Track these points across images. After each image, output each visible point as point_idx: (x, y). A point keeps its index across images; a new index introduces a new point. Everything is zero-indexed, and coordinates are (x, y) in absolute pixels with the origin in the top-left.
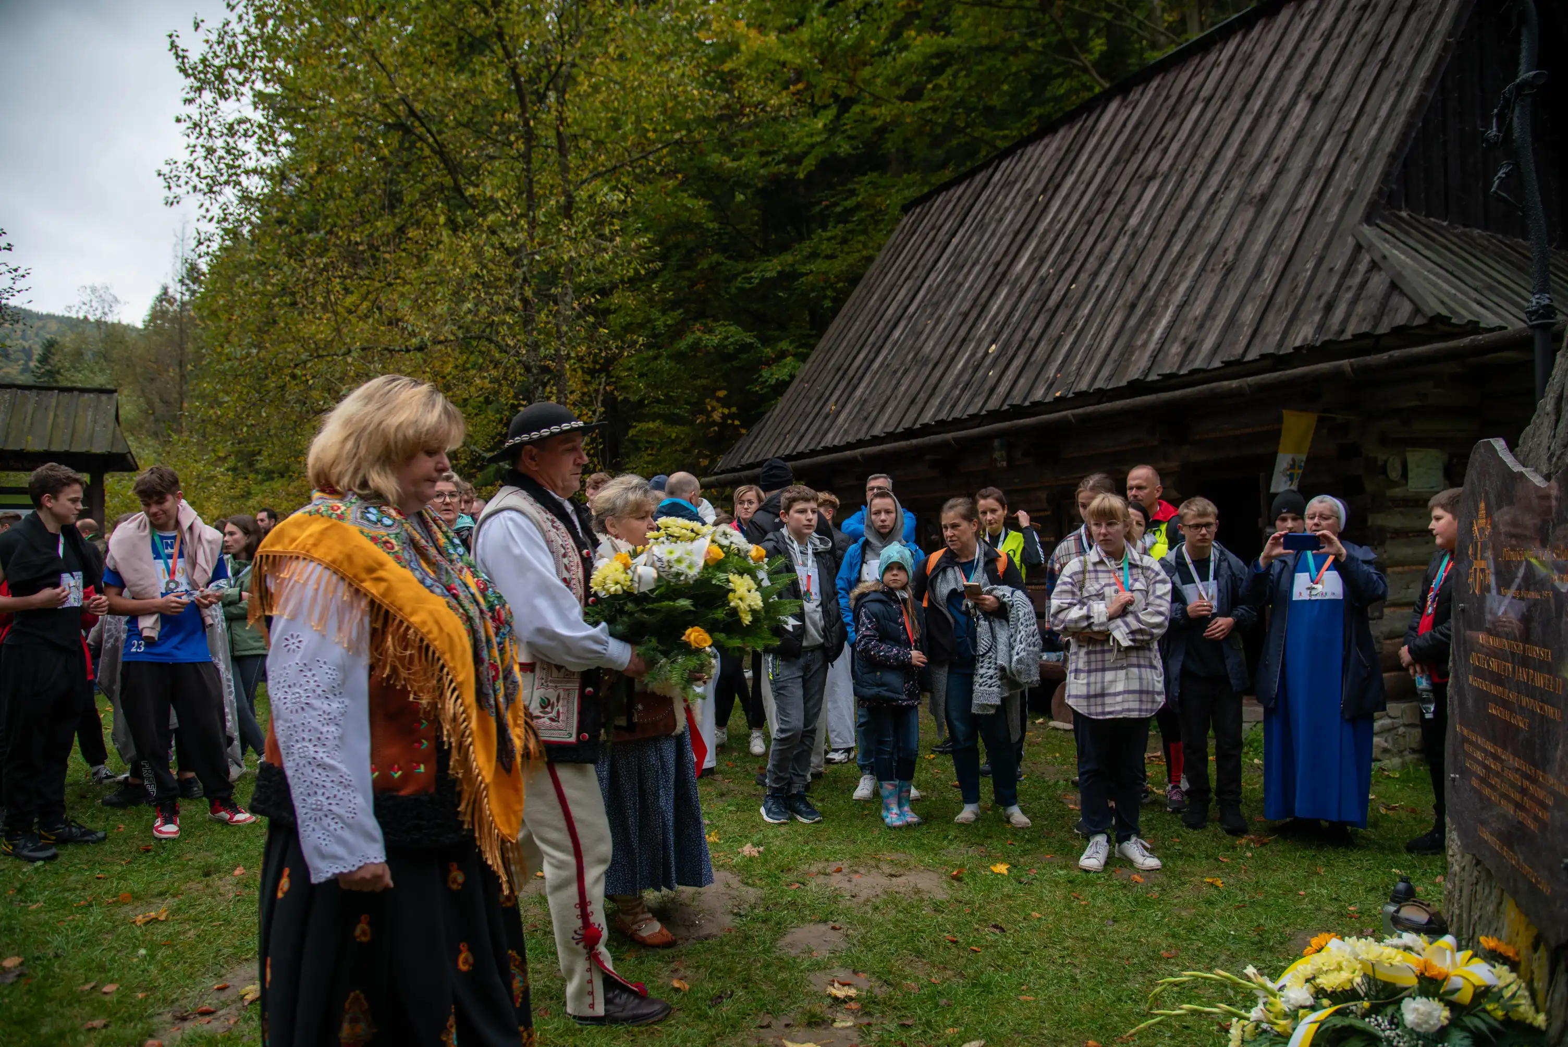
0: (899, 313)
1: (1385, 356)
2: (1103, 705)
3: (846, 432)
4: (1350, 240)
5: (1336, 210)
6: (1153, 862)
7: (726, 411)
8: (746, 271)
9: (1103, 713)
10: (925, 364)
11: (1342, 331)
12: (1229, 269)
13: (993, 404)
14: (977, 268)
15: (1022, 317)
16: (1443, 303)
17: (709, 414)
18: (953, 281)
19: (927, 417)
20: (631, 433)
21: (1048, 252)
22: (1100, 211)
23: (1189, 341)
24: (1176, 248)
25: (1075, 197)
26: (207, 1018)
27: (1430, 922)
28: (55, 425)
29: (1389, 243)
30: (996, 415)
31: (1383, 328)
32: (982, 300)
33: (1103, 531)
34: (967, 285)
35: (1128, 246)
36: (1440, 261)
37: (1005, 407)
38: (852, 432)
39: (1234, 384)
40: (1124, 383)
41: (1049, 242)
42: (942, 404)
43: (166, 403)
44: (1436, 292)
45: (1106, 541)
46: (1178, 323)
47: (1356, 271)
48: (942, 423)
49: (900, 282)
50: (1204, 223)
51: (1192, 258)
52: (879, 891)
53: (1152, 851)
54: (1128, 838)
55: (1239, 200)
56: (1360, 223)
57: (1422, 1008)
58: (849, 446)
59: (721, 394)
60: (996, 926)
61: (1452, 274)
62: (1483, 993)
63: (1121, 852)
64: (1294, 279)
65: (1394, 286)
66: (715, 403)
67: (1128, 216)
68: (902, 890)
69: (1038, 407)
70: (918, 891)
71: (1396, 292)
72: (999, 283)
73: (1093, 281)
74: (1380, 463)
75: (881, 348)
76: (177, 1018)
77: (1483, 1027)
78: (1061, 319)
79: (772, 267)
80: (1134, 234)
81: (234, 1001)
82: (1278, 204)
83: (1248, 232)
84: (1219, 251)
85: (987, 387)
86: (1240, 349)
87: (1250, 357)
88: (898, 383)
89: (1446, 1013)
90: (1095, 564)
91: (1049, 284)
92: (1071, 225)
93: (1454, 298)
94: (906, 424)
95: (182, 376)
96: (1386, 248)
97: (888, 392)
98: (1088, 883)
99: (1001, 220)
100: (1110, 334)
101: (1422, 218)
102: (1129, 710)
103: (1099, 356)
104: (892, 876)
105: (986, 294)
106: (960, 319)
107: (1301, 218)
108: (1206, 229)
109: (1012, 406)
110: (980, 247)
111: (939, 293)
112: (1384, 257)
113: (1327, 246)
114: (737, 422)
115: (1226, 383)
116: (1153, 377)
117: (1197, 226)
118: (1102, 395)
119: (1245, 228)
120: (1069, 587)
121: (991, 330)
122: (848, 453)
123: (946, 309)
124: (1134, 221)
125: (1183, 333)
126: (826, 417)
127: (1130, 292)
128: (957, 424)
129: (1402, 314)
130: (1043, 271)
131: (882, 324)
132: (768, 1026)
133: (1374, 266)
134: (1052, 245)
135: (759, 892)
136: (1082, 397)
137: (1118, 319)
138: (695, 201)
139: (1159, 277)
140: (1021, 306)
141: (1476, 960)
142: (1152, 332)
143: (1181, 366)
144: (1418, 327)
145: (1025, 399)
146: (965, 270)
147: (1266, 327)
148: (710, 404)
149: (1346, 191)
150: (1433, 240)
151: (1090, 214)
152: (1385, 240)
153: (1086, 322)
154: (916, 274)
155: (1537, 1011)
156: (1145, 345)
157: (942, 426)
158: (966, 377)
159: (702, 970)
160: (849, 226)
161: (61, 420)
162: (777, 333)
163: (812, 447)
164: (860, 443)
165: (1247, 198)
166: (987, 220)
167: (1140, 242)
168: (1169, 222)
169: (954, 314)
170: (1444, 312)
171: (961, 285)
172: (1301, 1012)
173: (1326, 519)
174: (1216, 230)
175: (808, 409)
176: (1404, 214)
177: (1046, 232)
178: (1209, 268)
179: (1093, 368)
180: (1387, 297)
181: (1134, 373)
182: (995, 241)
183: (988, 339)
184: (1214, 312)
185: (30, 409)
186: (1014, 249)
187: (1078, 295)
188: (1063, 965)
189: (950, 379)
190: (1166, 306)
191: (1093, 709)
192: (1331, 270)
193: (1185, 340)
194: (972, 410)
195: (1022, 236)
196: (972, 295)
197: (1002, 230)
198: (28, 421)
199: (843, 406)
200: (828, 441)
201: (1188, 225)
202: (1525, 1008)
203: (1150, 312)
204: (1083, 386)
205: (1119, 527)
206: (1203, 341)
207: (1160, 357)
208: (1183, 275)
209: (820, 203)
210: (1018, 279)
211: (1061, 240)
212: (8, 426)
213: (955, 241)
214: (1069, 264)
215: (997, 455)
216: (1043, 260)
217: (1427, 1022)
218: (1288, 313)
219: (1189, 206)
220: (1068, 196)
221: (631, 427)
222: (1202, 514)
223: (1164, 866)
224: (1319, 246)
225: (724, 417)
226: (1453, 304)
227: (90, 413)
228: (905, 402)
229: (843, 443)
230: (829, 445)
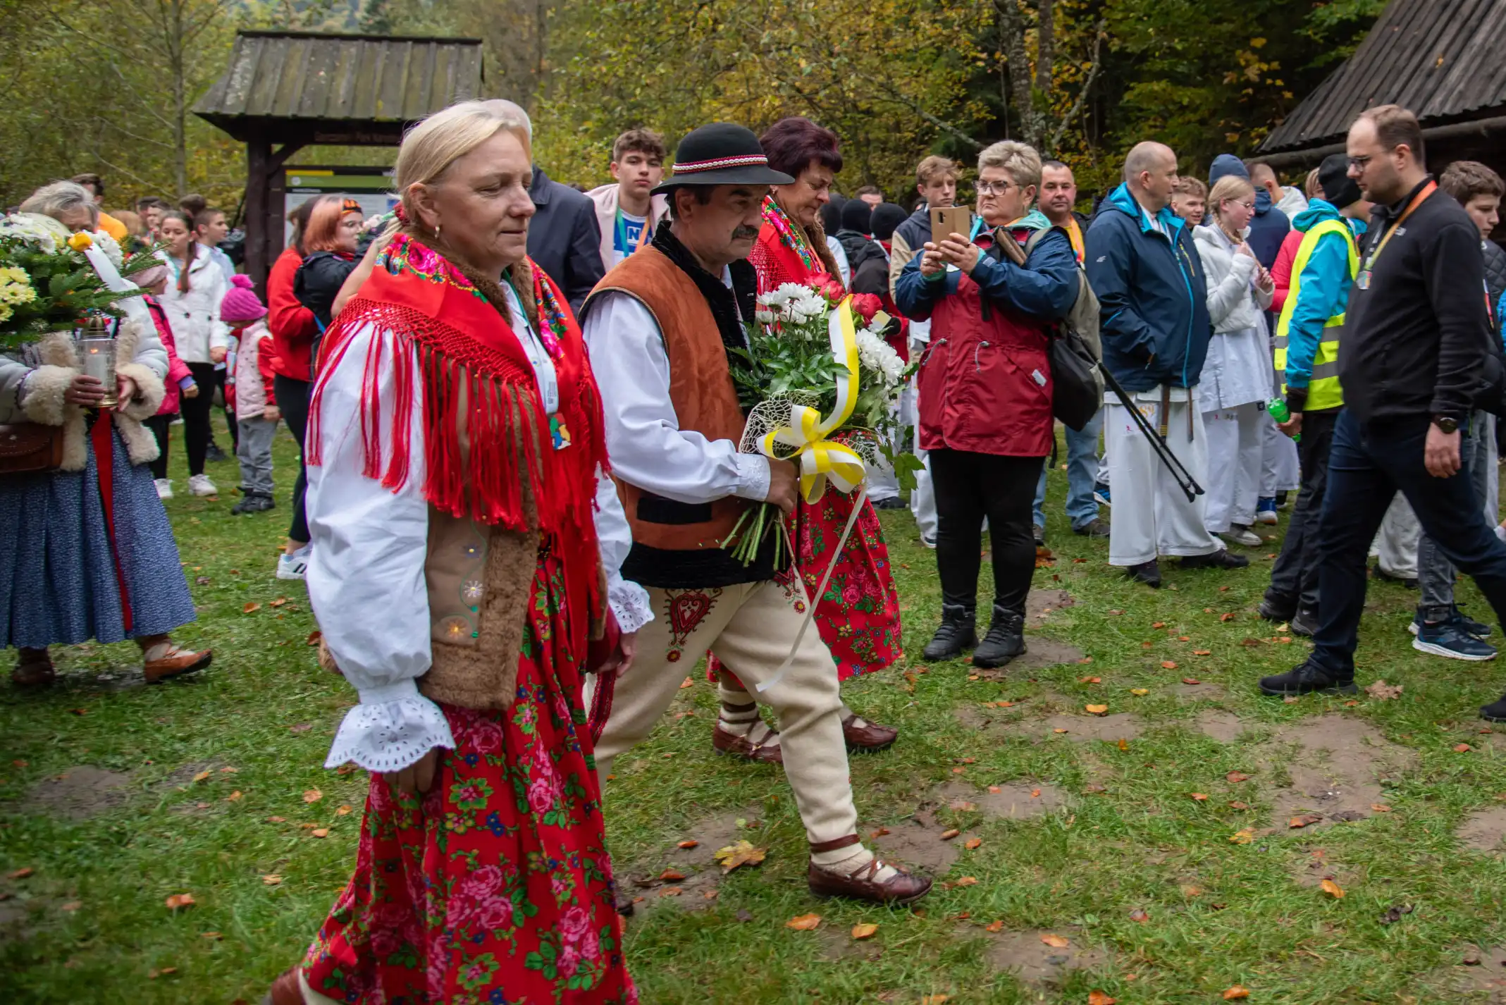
3: (1461, 94)
7: (1265, 67)
17: (1240, 69)
20: (1127, 96)
26: (677, 888)
28: (409, 87)
38: (1471, 95)
43: (521, 59)
58: (1466, 116)
59: (1259, 43)
66: (1249, 55)
76: (637, 885)
81: (707, 867)
95: (541, 26)
114: (1279, 83)
122: (1465, 124)
126: (1430, 74)
132: (1477, 963)
135: (1412, 754)
148: (1242, 57)
159: (1356, 868)
161: (417, 79)
164: (1484, 111)
175: (1402, 63)
185: (380, 65)
198: (378, 81)
199: (1456, 58)
200: (1434, 108)
212: (356, 87)
221: (1128, 89)
225: (1263, 75)
227: (450, 71)
229: (1457, 111)
230: (1435, 113)
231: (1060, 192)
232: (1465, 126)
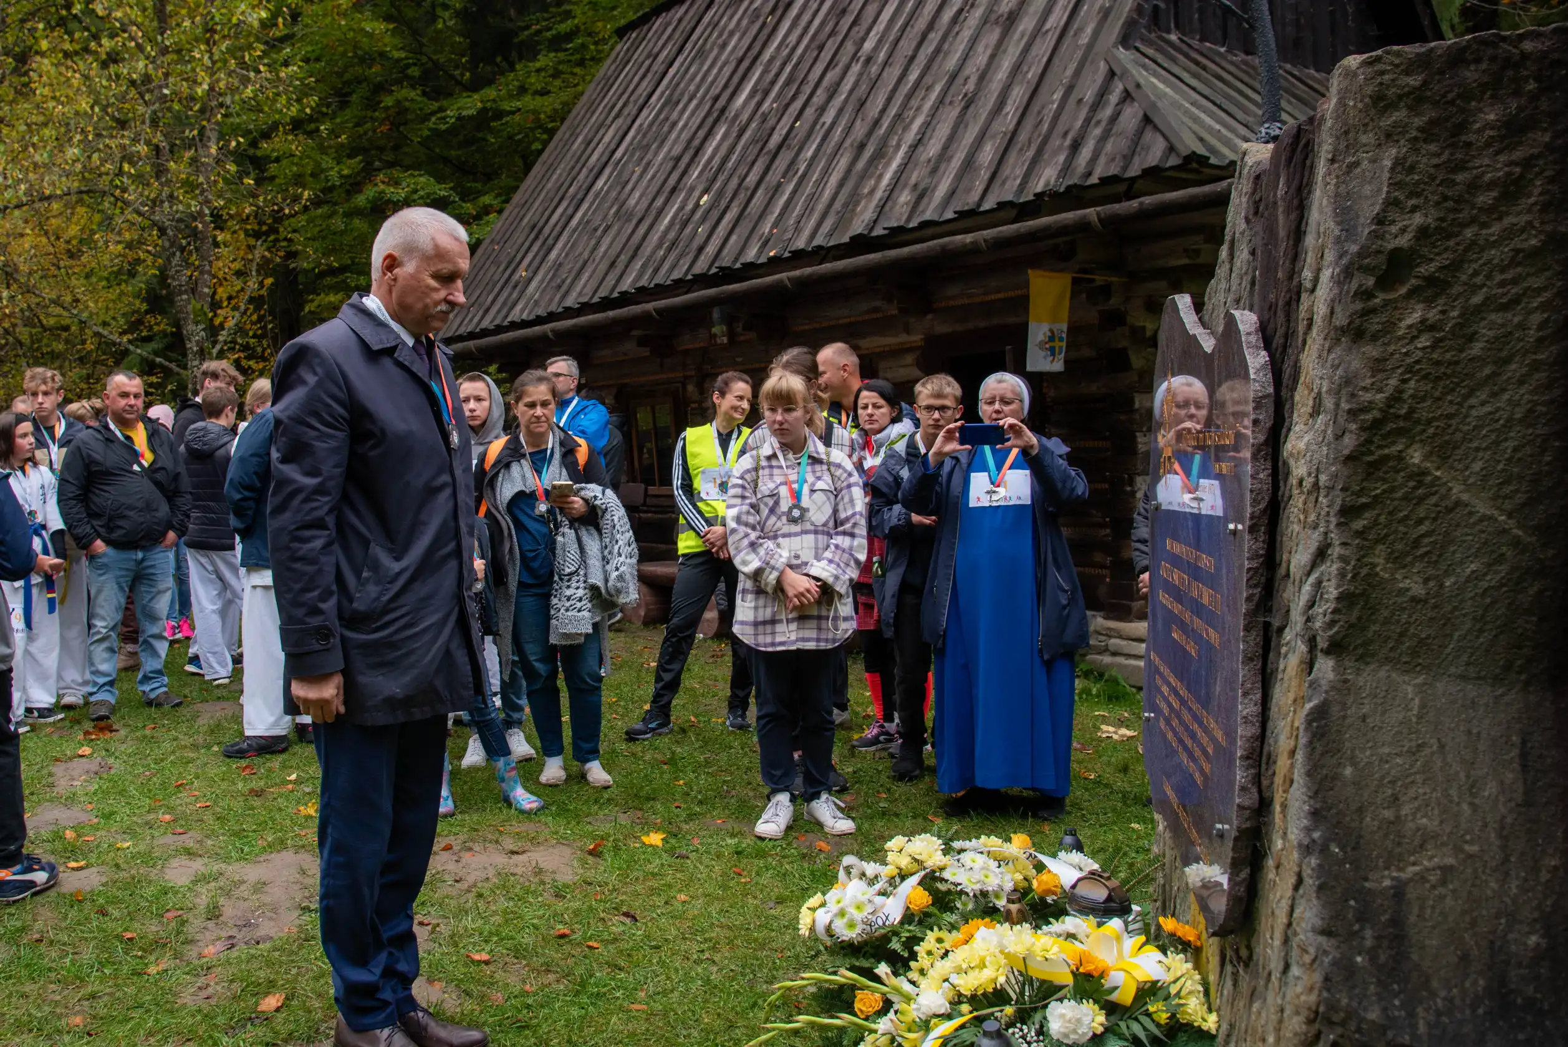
0: (604, 159)
1: (1134, 204)
2: (773, 633)
3: (536, 303)
4: (1103, 67)
5: (1089, 30)
6: (845, 825)
8: (442, 109)
9: (773, 644)
10: (629, 220)
11: (1089, 174)
12: (969, 102)
13: (700, 267)
14: (695, 102)
15: (739, 162)
16: (1201, 140)
18: (667, 119)
19: (626, 285)
21: (773, 83)
22: (833, 33)
23: (921, 187)
24: (913, 76)
25: (806, 18)
27: (1109, 899)
29: (1147, 70)
30: (703, 280)
31: (1134, 171)
32: (696, 142)
33: (779, 418)
34: (681, 124)
35: (861, 74)
36: (1206, 91)
37: (714, 270)
38: (543, 304)
39: (968, 238)
40: (846, 239)
41: (773, 73)
42: (644, 266)
44: (1195, 127)
45: (780, 431)
46: (910, 166)
47: (1107, 101)
48: (641, 290)
49: (608, 122)
50: (946, 46)
51: (929, 89)
52: (491, 873)
53: (847, 812)
54: (816, 796)
55: (985, 21)
56: (1115, 46)
57: (1069, 1014)
58: (539, 321)
60: (626, 915)
61: (1220, 107)
62: (1149, 991)
63: (810, 814)
64: (1039, 113)
65: (1147, 120)
67: (863, 40)
68: (519, 870)
69: (751, 270)
70: (539, 871)
71: (1149, 128)
72: (717, 120)
73: (820, 115)
74: (1149, 334)
75: (582, 200)
77: (1142, 1035)
78: (781, 163)
79: (470, 104)
80: (868, 60)
82: (1026, 24)
83: (993, 57)
84: (960, 80)
85: (695, 245)
86: (975, 196)
87: (987, 206)
88: (598, 243)
89: (1101, 1018)
90: (769, 458)
91: (771, 122)
92: (799, 51)
93: (1217, 134)
94: (603, 293)
96: (1141, 75)
97: (586, 255)
98: (761, 854)
99: (724, 46)
100: (834, 180)
101: (1195, 43)
102: (804, 640)
103: (820, 207)
104: (513, 853)
105: (701, 134)
106: (671, 164)
107: (1050, 41)
108: (946, 54)
109: (721, 268)
110: (698, 79)
111: (650, 134)
112: (1138, 86)
113: (1078, 73)
115: (959, 237)
116: (878, 231)
117: (938, 50)
118: (820, 254)
119: (989, 52)
120: (739, 491)
121: (704, 178)
122: (537, 328)
123: (656, 153)
124: (868, 45)
125: (913, 180)
126: (515, 286)
127: (860, 130)
128: (661, 291)
129: (1154, 153)
130: (765, 106)
131: (585, 171)
133: (1127, 96)
134: (778, 75)
136: (799, 257)
137: (843, 162)
138: (376, 24)
139: (893, 111)
140: (739, 148)
141: (1148, 947)
142: (881, 176)
143: (909, 219)
144: (1172, 168)
145: (736, 259)
146: (681, 106)
147: (1006, 171)
149: (1101, 8)
150: (1204, 68)
151: (822, 37)
152: (1144, 67)
153: (809, 166)
154: (626, 112)
155: (1210, 1010)
156: (872, 192)
157: (642, 294)
158: (672, 235)
160: (561, 55)
162: (479, 185)
163: (497, 322)
164: (552, 317)
165: (993, 17)
166: (708, 46)
167: (874, 69)
168: (906, 47)
169: (664, 159)
170: (1201, 150)
171: (674, 124)
172: (933, 1021)
173: (1007, 403)
174: (958, 55)
175: (496, 277)
176: (1173, 37)
177: (772, 59)
178: (948, 100)
179: (812, 222)
180: (1140, 133)
181: (858, 227)
182: (715, 71)
183: (700, 188)
184: (949, 153)
186: (736, 80)
187: (802, 134)
188: (698, 962)
189: (655, 237)
190: (898, 146)
191: (761, 639)
192: (1080, 101)
193: (916, 185)
194: (676, 275)
195: (746, 64)
196: (685, 136)
197: (723, 57)
199: (535, 273)
200: (516, 315)
201: (928, 49)
202: (1194, 1009)
203: (880, 154)
204: (800, 243)
205: (798, 413)
206: (936, 187)
207: (887, 208)
208: (918, 109)
209: (527, 27)
210: (736, 116)
211: (788, 69)
213: (672, 71)
214: (794, 97)
215: (715, 330)
216: (766, 93)
217: (1075, 1031)
218: (1030, 154)
219: (931, 26)
220: (798, 17)
222: (939, 395)
223: (859, 829)
224: (1069, 72)
226: (1213, 142)
228: (603, 267)
229: (532, 317)
230: (517, 319)
231: (132, 401)
232: (537, 329)
